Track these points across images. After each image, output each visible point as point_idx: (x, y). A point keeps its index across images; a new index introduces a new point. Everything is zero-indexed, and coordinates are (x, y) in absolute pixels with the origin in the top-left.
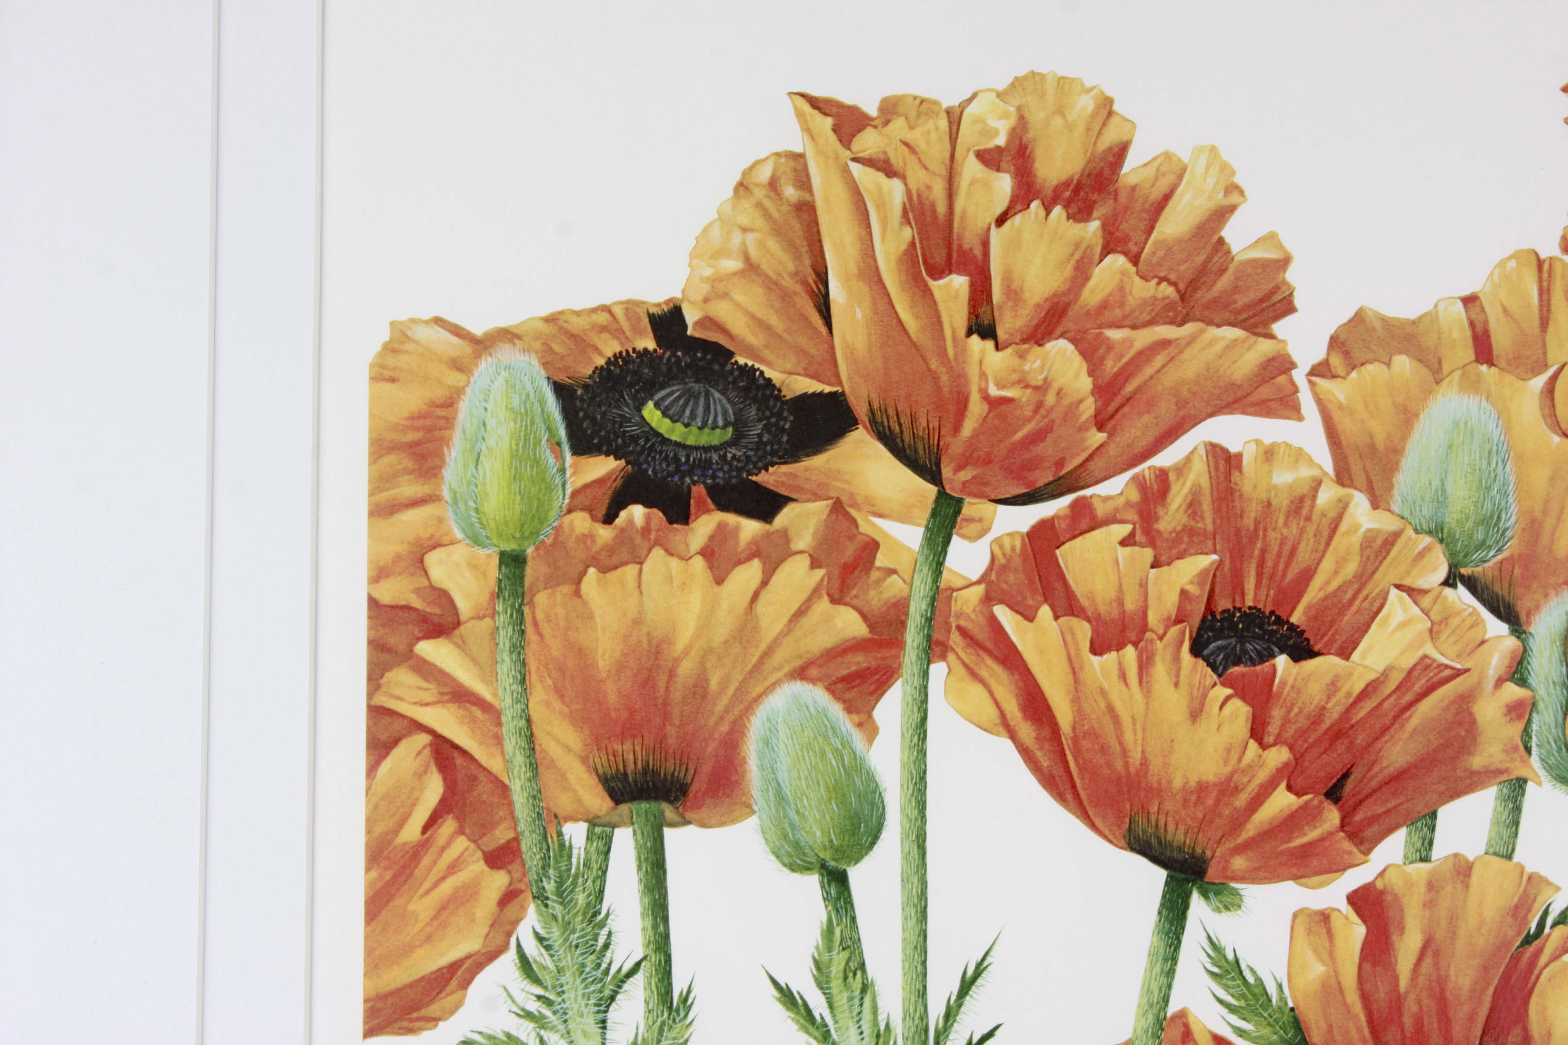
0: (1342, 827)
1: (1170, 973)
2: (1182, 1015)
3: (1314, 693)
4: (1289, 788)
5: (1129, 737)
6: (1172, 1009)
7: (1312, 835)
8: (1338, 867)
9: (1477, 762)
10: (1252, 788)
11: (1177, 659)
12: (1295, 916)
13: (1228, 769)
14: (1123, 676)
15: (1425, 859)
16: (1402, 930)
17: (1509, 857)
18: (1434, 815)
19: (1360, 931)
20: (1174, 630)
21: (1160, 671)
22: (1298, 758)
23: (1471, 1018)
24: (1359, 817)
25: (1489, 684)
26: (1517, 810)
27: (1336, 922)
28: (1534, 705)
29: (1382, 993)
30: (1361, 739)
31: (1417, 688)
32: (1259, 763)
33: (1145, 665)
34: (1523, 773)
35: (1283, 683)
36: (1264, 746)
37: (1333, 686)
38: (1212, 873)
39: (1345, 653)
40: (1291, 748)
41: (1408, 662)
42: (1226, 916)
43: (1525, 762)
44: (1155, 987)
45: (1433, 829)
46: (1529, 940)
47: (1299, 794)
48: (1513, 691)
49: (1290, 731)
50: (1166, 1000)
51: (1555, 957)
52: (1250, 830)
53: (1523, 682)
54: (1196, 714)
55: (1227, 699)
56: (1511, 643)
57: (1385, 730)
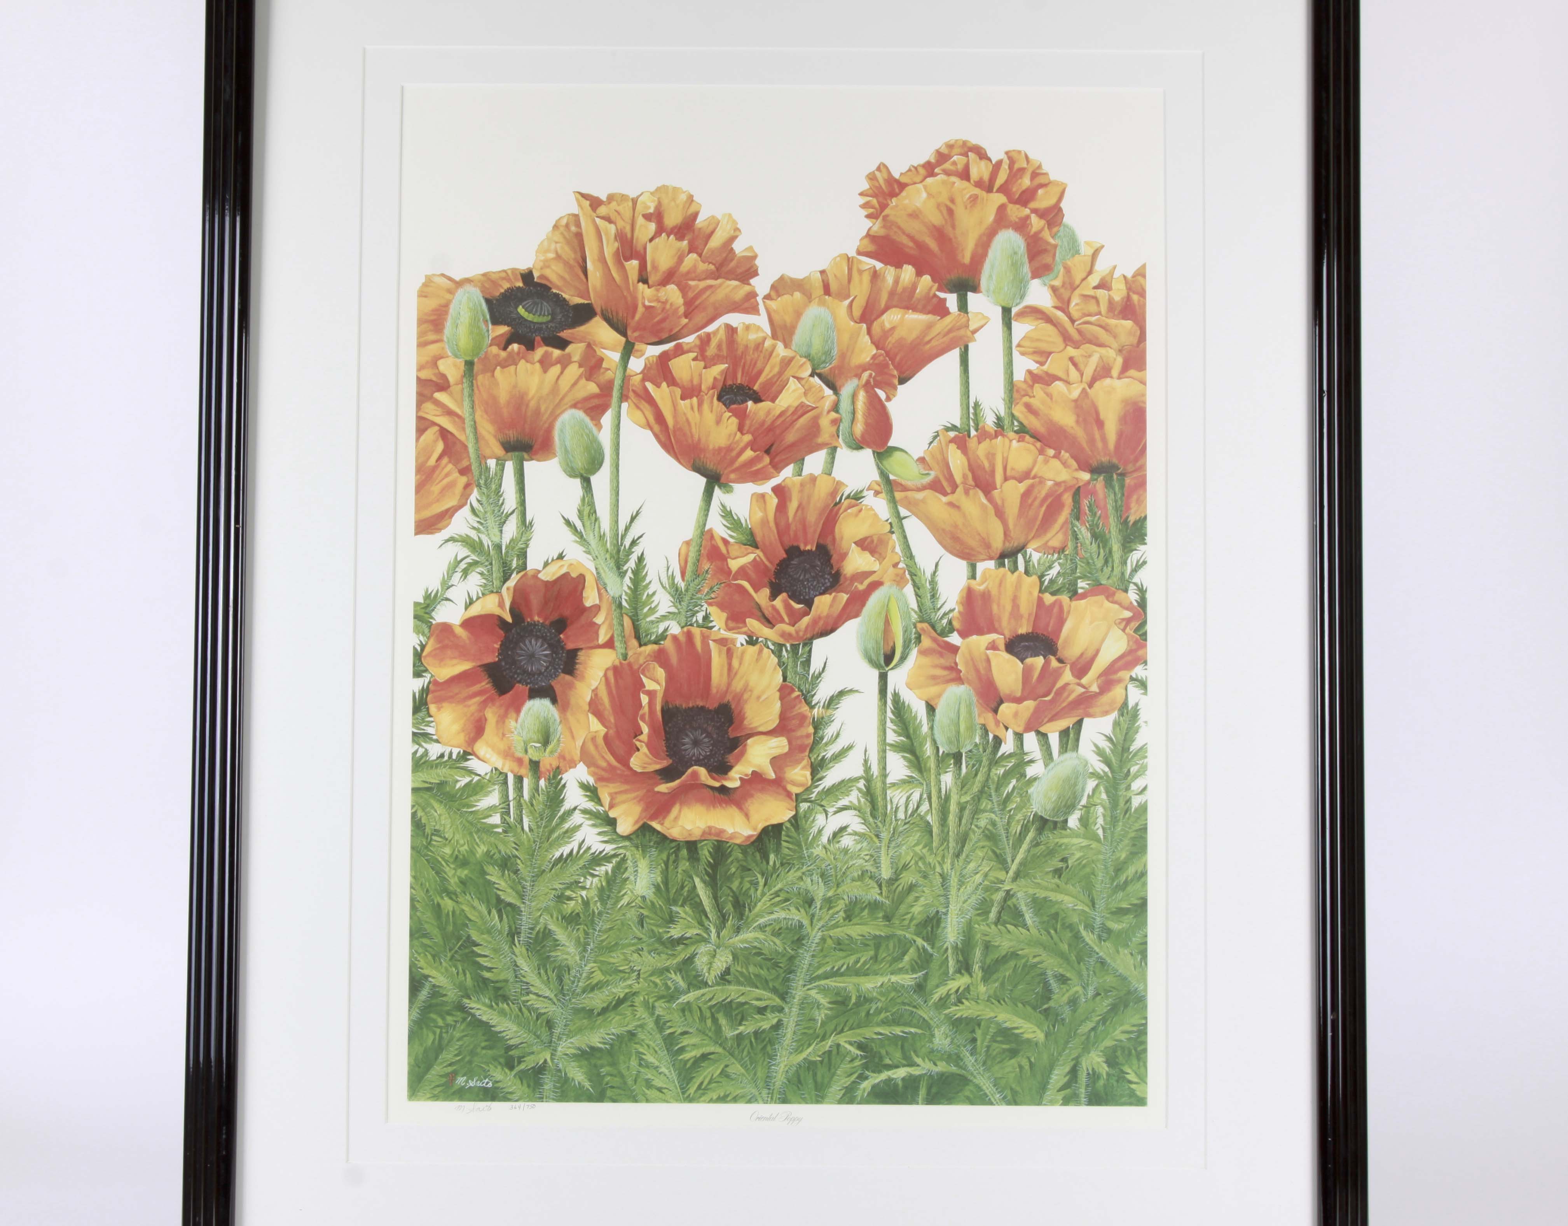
0: (771, 463)
1: (707, 515)
2: (710, 531)
3: (762, 415)
4: (752, 449)
5: (694, 430)
6: (707, 528)
7: (759, 466)
8: (768, 478)
9: (820, 440)
10: (738, 449)
11: (712, 402)
12: (752, 495)
13: (729, 443)
14: (692, 408)
15: (800, 475)
16: (790, 500)
17: (830, 475)
18: (803, 459)
19: (775, 501)
20: (711, 392)
21: (706, 406)
22: (755, 439)
23: (815, 531)
24: (777, 460)
25: (825, 413)
26: (833, 458)
27: (767, 498)
28: (841, 420)
29: (783, 523)
30: (778, 432)
31: (800, 413)
32: (741, 440)
33: (700, 404)
34: (836, 444)
35: (750, 411)
36: (743, 434)
37: (769, 412)
38: (723, 480)
39: (773, 400)
40: (753, 435)
41: (796, 404)
42: (727, 495)
43: (837, 441)
44: (701, 520)
45: (803, 464)
46: (836, 504)
47: (755, 451)
48: (833, 415)
49: (752, 429)
50: (705, 525)
51: (846, 510)
52: (737, 464)
53: (837, 412)
54: (718, 422)
55: (730, 417)
56: (834, 397)
57: (787, 428)
